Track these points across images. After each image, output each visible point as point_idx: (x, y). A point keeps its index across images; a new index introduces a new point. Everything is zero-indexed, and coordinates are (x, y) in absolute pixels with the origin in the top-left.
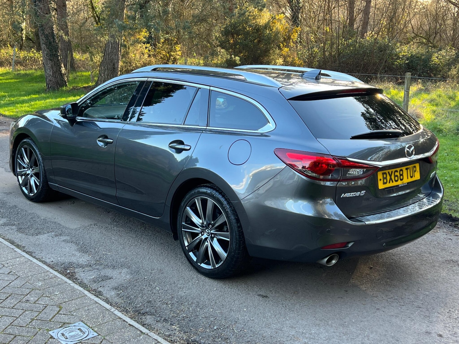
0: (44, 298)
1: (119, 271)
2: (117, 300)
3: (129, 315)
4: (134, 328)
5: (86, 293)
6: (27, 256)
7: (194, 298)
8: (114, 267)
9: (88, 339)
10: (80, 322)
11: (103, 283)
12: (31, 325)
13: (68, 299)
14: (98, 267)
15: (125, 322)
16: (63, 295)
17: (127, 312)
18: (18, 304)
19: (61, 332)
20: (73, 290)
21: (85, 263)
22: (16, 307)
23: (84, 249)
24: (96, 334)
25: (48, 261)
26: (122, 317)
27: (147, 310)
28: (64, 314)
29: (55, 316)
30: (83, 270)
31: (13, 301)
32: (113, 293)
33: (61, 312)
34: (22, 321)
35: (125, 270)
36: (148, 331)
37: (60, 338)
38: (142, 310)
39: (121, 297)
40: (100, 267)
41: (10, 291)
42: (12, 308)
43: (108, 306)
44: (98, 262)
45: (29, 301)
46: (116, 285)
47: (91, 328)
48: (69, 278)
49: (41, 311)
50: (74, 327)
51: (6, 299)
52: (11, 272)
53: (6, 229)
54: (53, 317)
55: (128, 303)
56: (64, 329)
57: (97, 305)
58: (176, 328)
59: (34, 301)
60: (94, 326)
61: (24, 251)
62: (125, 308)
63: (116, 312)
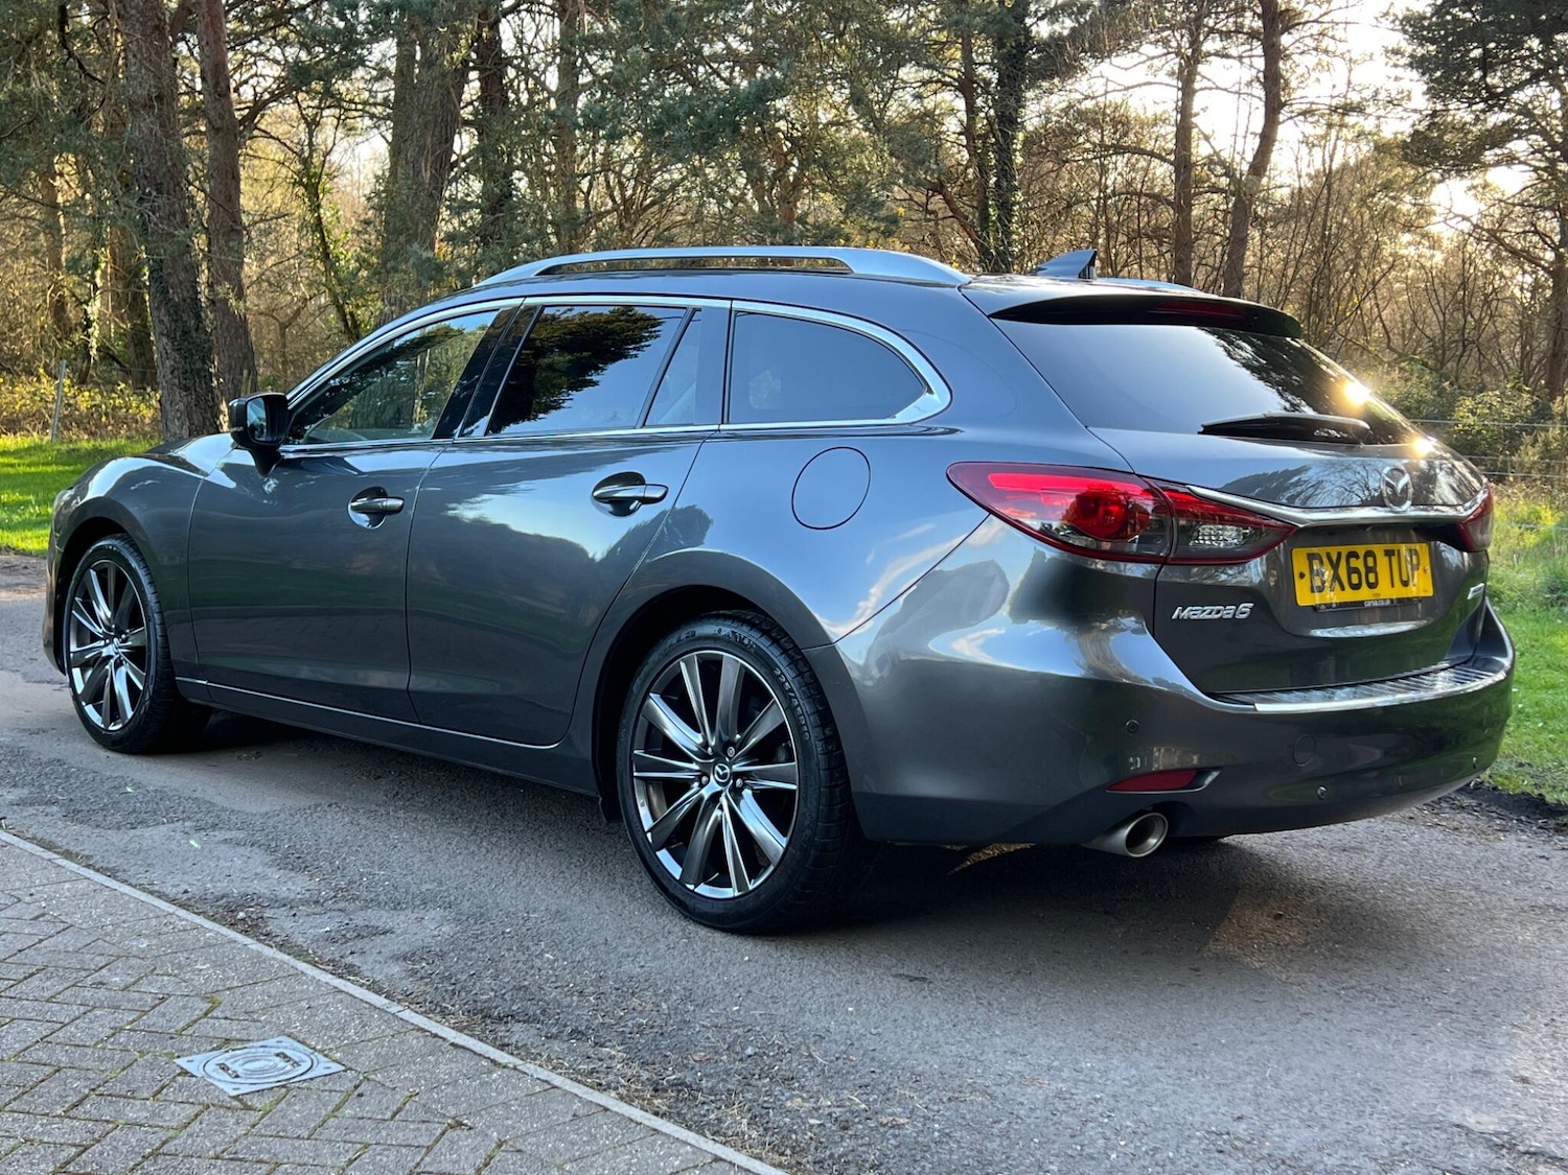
0: (160, 978)
1: (414, 916)
2: (408, 984)
3: (453, 1021)
4: (469, 1055)
5: (303, 966)
6: (98, 877)
8: (397, 906)
9: (312, 1079)
10: (283, 1038)
11: (361, 944)
12: (112, 1043)
13: (242, 981)
14: (342, 905)
15: (437, 1039)
16: (224, 971)
17: (444, 1013)
18: (68, 992)
19: (220, 1059)
20: (259, 959)
21: (300, 896)
22: (60, 998)
23: (294, 862)
24: (336, 1067)
25: (171, 891)
26: (426, 1027)
27: (514, 1008)
28: (226, 1018)
29: (195, 1022)
30: (293, 912)
31: (52, 986)
32: (396, 969)
33: (217, 1012)
34: (82, 1033)
35: (434, 914)
36: (518, 1062)
37: (214, 1074)
38: (496, 1007)
39: (422, 978)
40: (351, 907)
41: (40, 961)
42: (48, 1001)
43: (380, 1001)
44: (345, 895)
45: (104, 985)
46: (406, 948)
47: (321, 1051)
48: (245, 932)
49: (148, 1008)
50: (261, 1049)
51: (26, 978)
52: (43, 915)
53: (25, 814)
54: (189, 1026)
55: (446, 991)
56: (227, 1055)
57: (339, 996)
58: (613, 1053)
59: (122, 985)
60: (331, 1046)
61: (88, 866)
62: (436, 1005)
63: (408, 1015)
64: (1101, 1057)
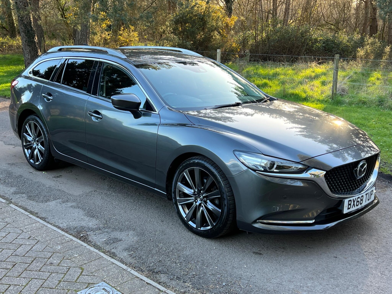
0: (66, 260)
1: (126, 234)
2: (130, 260)
3: (145, 274)
4: (152, 287)
5: (102, 254)
6: (41, 221)
7: (198, 256)
8: (121, 230)
10: (103, 282)
11: (115, 245)
12: (59, 287)
13: (87, 261)
14: (106, 230)
15: (142, 281)
16: (82, 257)
17: (142, 271)
18: (44, 267)
20: (90, 252)
21: (95, 227)
22: (42, 270)
23: (91, 214)
24: (119, 293)
25: (61, 225)
26: (139, 277)
27: (160, 269)
28: (87, 275)
30: (95, 233)
31: (39, 265)
32: (125, 254)
33: (83, 273)
34: (51, 283)
35: (131, 233)
36: (165, 289)
38: (155, 269)
39: (133, 257)
40: (109, 230)
41: (34, 255)
42: (39, 271)
43: (124, 267)
44: (106, 226)
45: (52, 264)
46: (127, 246)
47: (114, 287)
48: (84, 241)
49: (65, 273)
50: (98, 287)
51: (32, 262)
52: (31, 237)
53: (17, 197)
54: (78, 278)
55: (141, 263)
56: (90, 290)
57: (114, 265)
58: (189, 285)
59: (57, 264)
60: (116, 285)
61: (38, 217)
62: (139, 268)
63: (133, 272)
64: (312, 281)
